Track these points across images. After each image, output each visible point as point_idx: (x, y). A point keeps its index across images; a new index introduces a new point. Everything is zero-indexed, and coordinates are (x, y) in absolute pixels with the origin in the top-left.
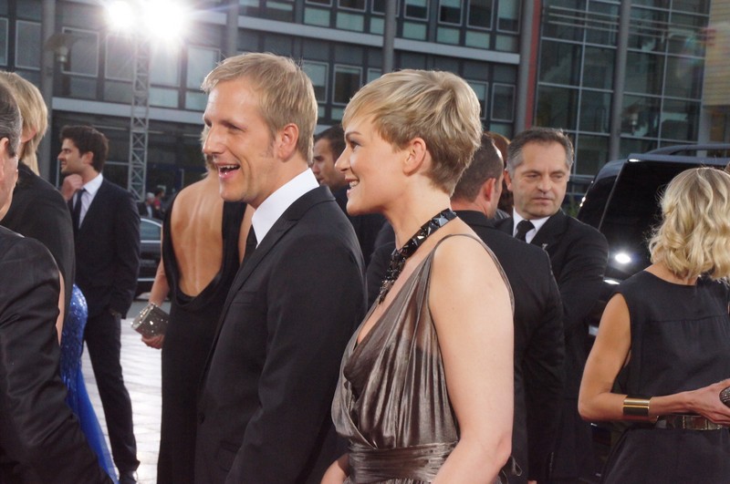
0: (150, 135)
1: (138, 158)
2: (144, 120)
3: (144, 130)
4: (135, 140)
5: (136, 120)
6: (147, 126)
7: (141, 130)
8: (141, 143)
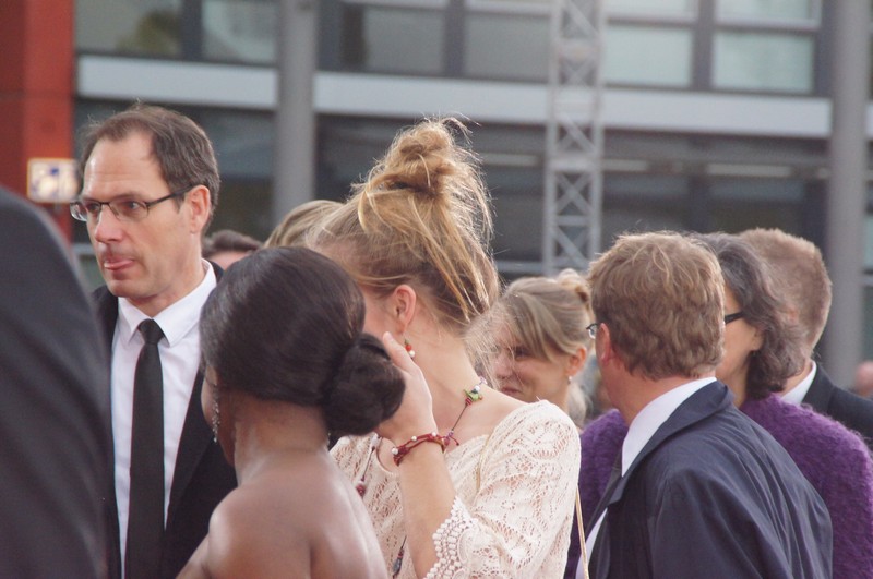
0: (608, 176)
1: (571, 248)
2: (587, 131)
3: (587, 162)
4: (560, 192)
5: (562, 132)
6: (596, 147)
7: (578, 163)
8: (580, 202)
